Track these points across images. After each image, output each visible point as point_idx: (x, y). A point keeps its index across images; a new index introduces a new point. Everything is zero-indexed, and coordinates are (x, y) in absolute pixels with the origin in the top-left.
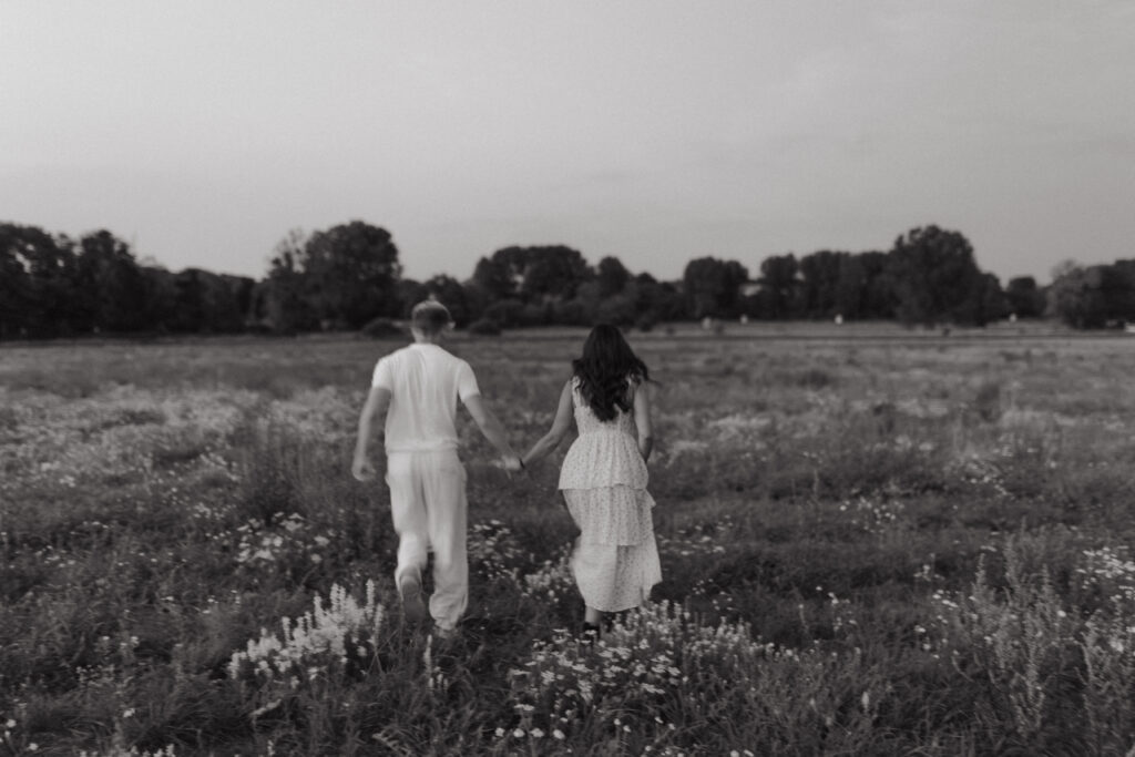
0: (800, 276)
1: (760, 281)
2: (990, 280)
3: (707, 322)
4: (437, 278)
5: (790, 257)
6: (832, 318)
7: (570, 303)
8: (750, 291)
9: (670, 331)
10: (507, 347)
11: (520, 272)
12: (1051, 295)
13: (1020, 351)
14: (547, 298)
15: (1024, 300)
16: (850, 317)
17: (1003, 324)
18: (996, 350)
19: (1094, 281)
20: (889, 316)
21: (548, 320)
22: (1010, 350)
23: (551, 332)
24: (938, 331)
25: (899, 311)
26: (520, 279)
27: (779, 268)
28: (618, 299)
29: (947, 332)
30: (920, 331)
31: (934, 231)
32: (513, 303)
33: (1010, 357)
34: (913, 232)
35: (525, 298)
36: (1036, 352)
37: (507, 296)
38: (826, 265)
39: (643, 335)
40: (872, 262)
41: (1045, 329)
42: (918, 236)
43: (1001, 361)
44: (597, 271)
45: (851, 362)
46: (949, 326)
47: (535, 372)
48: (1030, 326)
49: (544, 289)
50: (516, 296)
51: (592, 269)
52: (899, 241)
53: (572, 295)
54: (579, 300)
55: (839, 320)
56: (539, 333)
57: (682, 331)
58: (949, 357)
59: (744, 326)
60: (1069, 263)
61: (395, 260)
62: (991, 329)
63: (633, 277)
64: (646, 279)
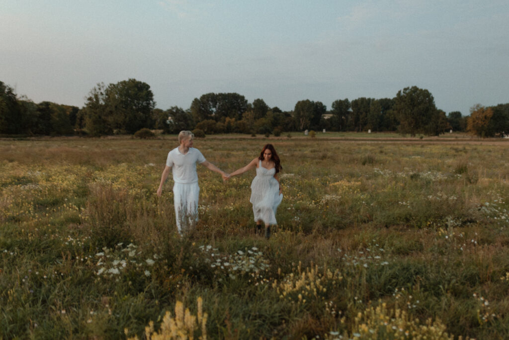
0: (351, 110)
1: (331, 112)
2: (441, 113)
3: (306, 132)
4: (173, 108)
5: (347, 100)
6: (367, 131)
7: (239, 122)
8: (327, 117)
9: (289, 136)
10: (209, 143)
11: (214, 107)
12: (470, 121)
13: (460, 147)
14: (228, 119)
15: (456, 123)
16: (374, 130)
17: (447, 134)
18: (449, 147)
19: (490, 114)
20: (394, 130)
21: (228, 130)
22: (456, 147)
23: (230, 136)
24: (417, 137)
25: (399, 127)
26: (214, 109)
27: (341, 106)
28: (263, 120)
29: (422, 138)
30: (409, 137)
31: (415, 89)
32: (211, 121)
33: (457, 150)
34: (405, 89)
35: (216, 119)
36: (467, 148)
37: (207, 118)
38: (363, 104)
39: (276, 138)
40: (385, 104)
41: (467, 136)
42: (408, 91)
43: (453, 152)
44: (253, 106)
45: (381, 152)
46: (422, 135)
47: (228, 156)
48: (460, 136)
49: (226, 116)
50: (212, 118)
51: (250, 104)
52: (399, 93)
53: (240, 118)
54: (243, 120)
55: (369, 131)
56: (225, 136)
57: (295, 136)
58: (427, 149)
59: (324, 134)
60: (478, 106)
61: (152, 99)
62: (442, 137)
63: (271, 110)
64: (276, 110)
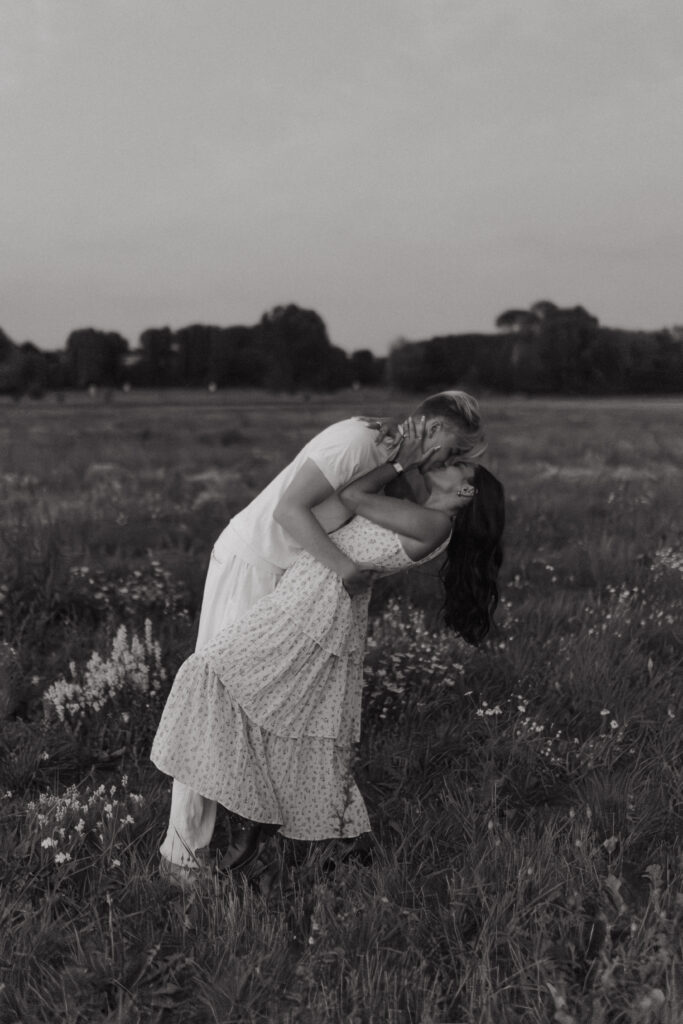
0: (175, 347)
1: (138, 352)
2: (339, 353)
3: (92, 390)
5: (166, 331)
6: (206, 386)
8: (130, 361)
9: (61, 399)
12: (388, 366)
15: (364, 369)
16: (222, 385)
20: (258, 384)
24: (299, 397)
25: (266, 378)
27: (156, 339)
29: (308, 398)
30: (284, 397)
31: (293, 310)
34: (277, 308)
38: (198, 337)
39: (34, 403)
40: (238, 336)
42: (280, 314)
46: (308, 393)
48: (373, 393)
52: (265, 318)
55: (212, 388)
57: (71, 398)
59: (127, 394)
63: (16, 347)
64: (29, 348)
